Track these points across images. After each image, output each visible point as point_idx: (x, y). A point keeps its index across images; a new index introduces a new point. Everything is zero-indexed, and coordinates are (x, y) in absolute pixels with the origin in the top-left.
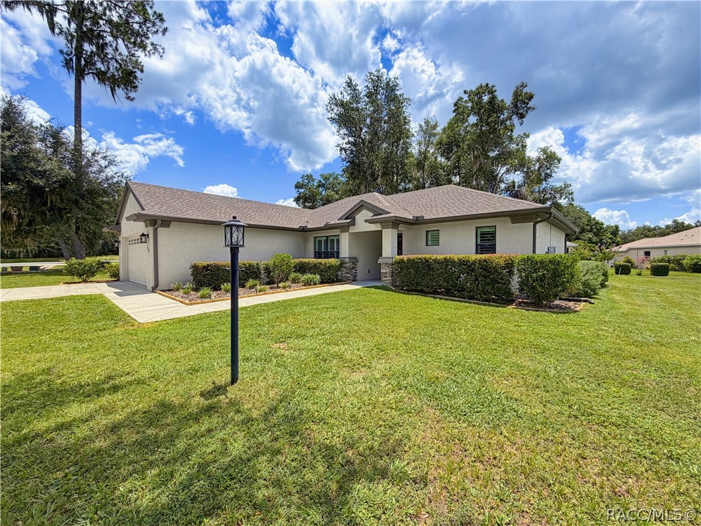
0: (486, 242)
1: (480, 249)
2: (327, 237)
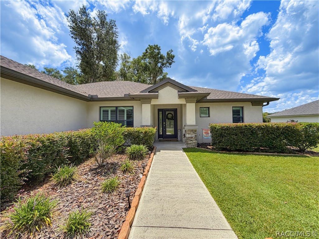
0: (238, 116)
1: (235, 120)
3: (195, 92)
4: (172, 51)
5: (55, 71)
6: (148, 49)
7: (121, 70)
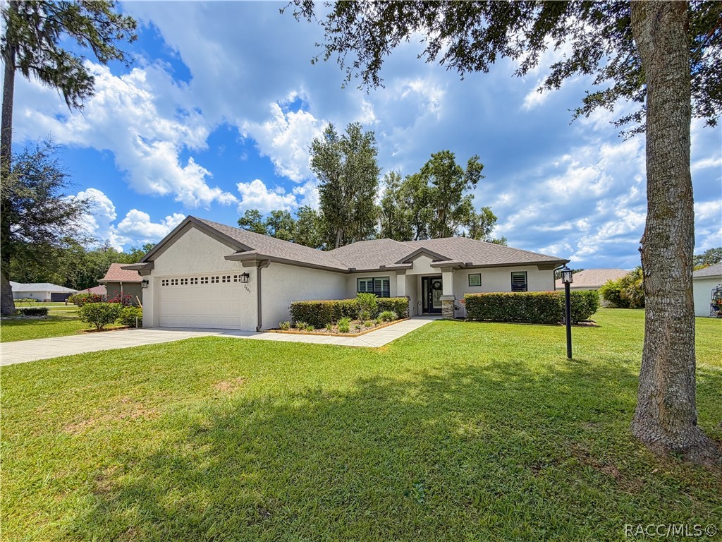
0: (519, 282)
1: (514, 288)
2: (373, 278)
3: (447, 262)
4: (476, 158)
5: (284, 214)
6: (430, 163)
7: (386, 202)
